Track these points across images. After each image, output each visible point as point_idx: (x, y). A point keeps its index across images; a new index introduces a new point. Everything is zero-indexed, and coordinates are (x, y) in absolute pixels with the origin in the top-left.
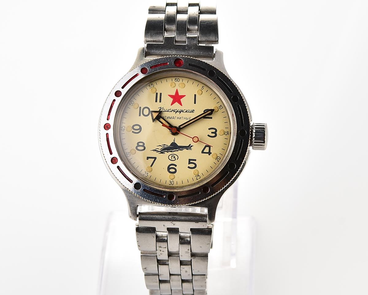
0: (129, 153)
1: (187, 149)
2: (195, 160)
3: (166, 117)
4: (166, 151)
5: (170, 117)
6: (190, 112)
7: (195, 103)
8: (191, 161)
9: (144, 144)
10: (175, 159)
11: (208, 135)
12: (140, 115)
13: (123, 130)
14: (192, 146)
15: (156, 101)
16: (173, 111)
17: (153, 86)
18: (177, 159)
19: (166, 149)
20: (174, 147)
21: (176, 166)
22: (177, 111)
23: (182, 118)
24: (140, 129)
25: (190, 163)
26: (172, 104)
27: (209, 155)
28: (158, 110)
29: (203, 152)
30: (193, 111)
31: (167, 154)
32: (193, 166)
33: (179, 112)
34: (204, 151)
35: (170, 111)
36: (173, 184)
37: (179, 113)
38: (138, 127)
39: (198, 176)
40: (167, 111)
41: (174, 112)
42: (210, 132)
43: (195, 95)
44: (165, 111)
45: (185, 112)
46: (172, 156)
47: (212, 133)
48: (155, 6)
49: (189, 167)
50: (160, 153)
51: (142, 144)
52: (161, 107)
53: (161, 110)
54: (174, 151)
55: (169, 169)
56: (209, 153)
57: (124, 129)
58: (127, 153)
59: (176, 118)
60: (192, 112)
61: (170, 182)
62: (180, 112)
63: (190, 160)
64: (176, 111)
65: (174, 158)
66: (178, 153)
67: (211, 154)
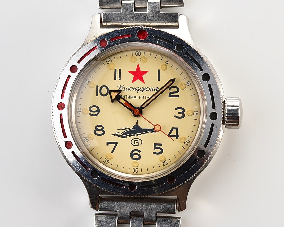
0: (87, 138)
1: (152, 132)
2: (161, 145)
3: (127, 96)
4: (128, 135)
5: (132, 97)
6: (154, 90)
7: (159, 80)
8: (156, 146)
9: (103, 127)
10: (138, 144)
11: (175, 116)
12: (97, 95)
13: (79, 112)
15: (115, 79)
16: (134, 90)
17: (111, 61)
18: (141, 144)
19: (127, 133)
20: (137, 130)
21: (140, 151)
22: (139, 90)
23: (144, 97)
24: (98, 110)
25: (155, 148)
26: (133, 81)
27: (177, 138)
28: (118, 90)
29: (169, 135)
30: (157, 89)
31: (129, 139)
32: (158, 151)
33: (141, 90)
34: (171, 135)
35: (130, 90)
36: (137, 172)
37: (142, 91)
38: (95, 109)
39: (165, 162)
40: (128, 90)
41: (135, 90)
42: (176, 113)
43: (159, 71)
44: (126, 90)
45: (149, 90)
46: (135, 141)
47: (179, 113)
49: (154, 153)
50: (122, 137)
51: (101, 128)
52: (121, 86)
53: (121, 89)
55: (132, 155)
56: (177, 136)
57: (80, 112)
58: (85, 138)
59: (138, 97)
61: (134, 170)
62: (143, 91)
63: (155, 145)
64: (138, 89)
65: (138, 142)
66: (142, 137)
67: (179, 137)
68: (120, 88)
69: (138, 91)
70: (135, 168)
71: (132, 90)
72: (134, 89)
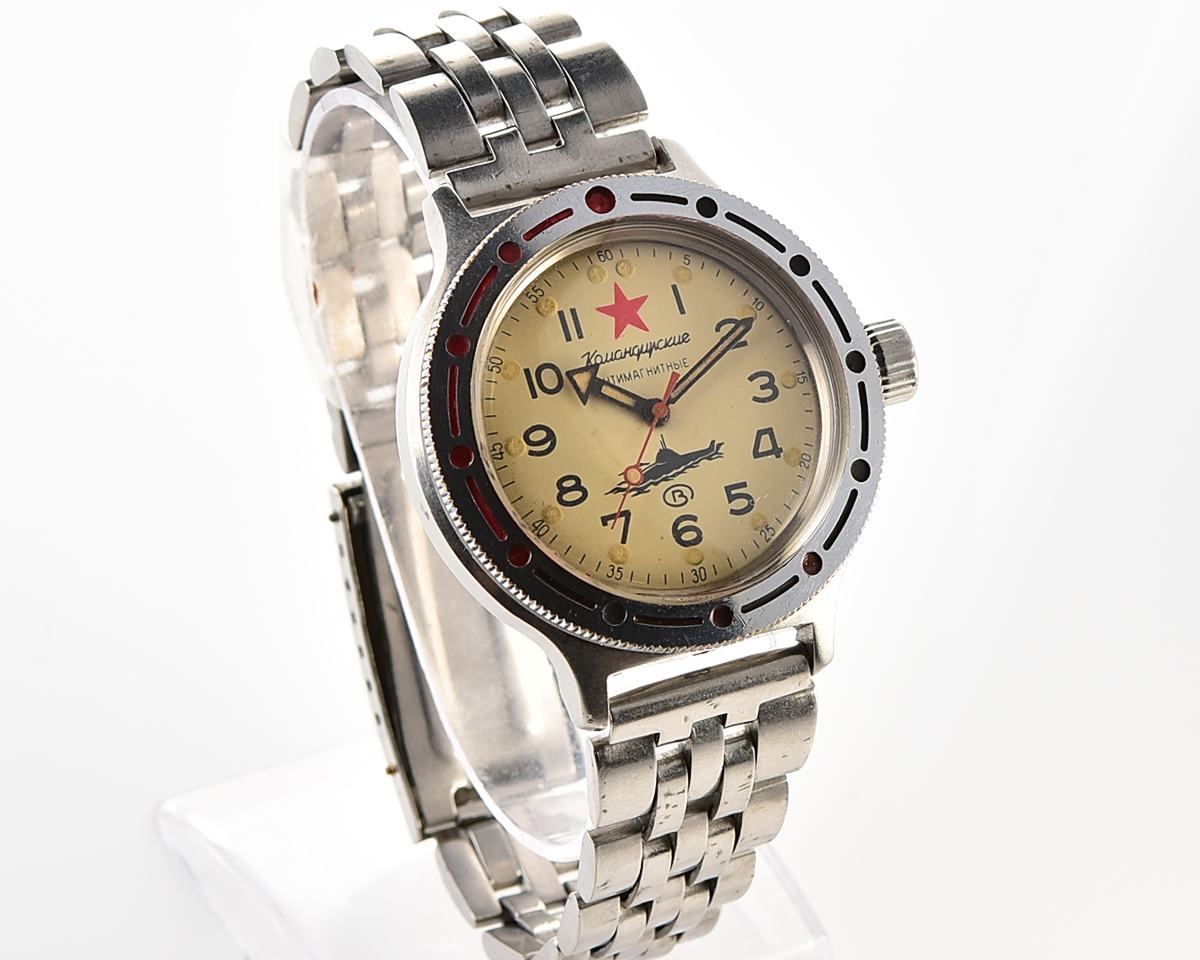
0: (543, 521)
1: (710, 458)
2: (744, 485)
3: (615, 378)
4: (651, 481)
5: (627, 376)
6: (679, 343)
7: (682, 311)
8: (733, 492)
9: (578, 480)
10: (684, 500)
11: (756, 399)
12: (534, 396)
13: (499, 456)
14: (720, 445)
15: (568, 339)
16: (628, 355)
17: (540, 293)
18: (692, 498)
20: (670, 462)
21: (694, 519)
22: (640, 352)
23: (660, 367)
24: (551, 436)
25: (731, 498)
26: (618, 332)
27: (778, 456)
28: (584, 365)
29: (757, 454)
30: (685, 339)
31: (656, 491)
32: (741, 504)
33: (646, 351)
34: (760, 451)
35: (618, 357)
36: (703, 578)
37: (648, 354)
38: (542, 434)
39: (768, 530)
40: (612, 359)
41: (631, 356)
42: (755, 388)
43: (674, 288)
44: (606, 361)
45: (665, 347)
46: (673, 492)
47: (763, 387)
48: (390, 58)
49: (733, 512)
50: (635, 492)
51: (572, 483)
52: (589, 353)
53: (593, 362)
54: (674, 476)
55: (677, 534)
56: (776, 451)
57: (501, 453)
58: (537, 525)
59: (644, 372)
60: (683, 340)
61: (696, 574)
62: (650, 352)
63: (728, 489)
64: (636, 352)
65: (682, 495)
66: (689, 477)
67: (782, 451)
68: (589, 361)
69: (638, 355)
70: (697, 568)
71: (621, 358)
72: (626, 353)
